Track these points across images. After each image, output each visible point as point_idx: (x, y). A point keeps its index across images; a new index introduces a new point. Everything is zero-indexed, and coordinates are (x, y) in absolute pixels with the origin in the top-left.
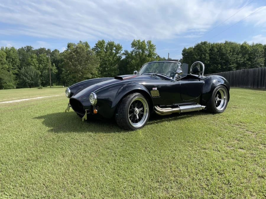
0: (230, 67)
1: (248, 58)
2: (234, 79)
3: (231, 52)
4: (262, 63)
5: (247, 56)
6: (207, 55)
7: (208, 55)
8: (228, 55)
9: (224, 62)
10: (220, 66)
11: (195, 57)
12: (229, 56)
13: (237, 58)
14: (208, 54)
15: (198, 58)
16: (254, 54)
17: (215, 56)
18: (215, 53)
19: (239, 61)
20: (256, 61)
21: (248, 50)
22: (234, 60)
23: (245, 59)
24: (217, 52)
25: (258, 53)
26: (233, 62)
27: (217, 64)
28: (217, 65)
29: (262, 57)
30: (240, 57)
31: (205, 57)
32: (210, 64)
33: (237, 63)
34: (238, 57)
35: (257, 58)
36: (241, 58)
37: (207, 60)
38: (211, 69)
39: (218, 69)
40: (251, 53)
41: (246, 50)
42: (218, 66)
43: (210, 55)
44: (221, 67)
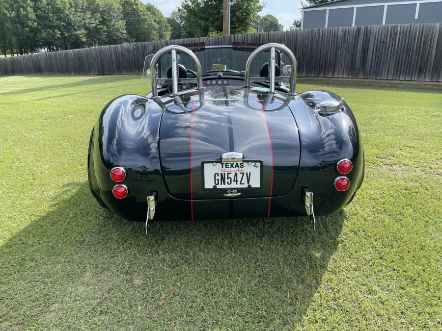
0: (76, 35)
1: (101, 19)
2: (121, 59)
3: (71, 6)
4: (123, 29)
5: (98, 15)
6: (29, 9)
7: (32, 10)
8: (68, 12)
9: (63, 25)
10: (59, 32)
11: (5, 14)
12: (70, 14)
13: (84, 19)
14: (31, 7)
15: (12, 15)
16: (109, 13)
17: (44, 12)
18: (44, 7)
19: (89, 23)
20: (113, 26)
21: (98, 5)
22: (80, 22)
23: (97, 21)
24: (48, 4)
25: (114, 12)
26: (79, 26)
27: (53, 28)
28: (53, 31)
29: (121, 19)
30: (89, 16)
31: (27, 15)
32: (39, 27)
33: (87, 29)
34: (86, 18)
35: (114, 20)
36: (90, 19)
37: (31, 19)
38: (44, 38)
39: (55, 39)
40: (104, 11)
41: (96, 4)
42: (56, 33)
43: (35, 11)
44: (60, 34)
